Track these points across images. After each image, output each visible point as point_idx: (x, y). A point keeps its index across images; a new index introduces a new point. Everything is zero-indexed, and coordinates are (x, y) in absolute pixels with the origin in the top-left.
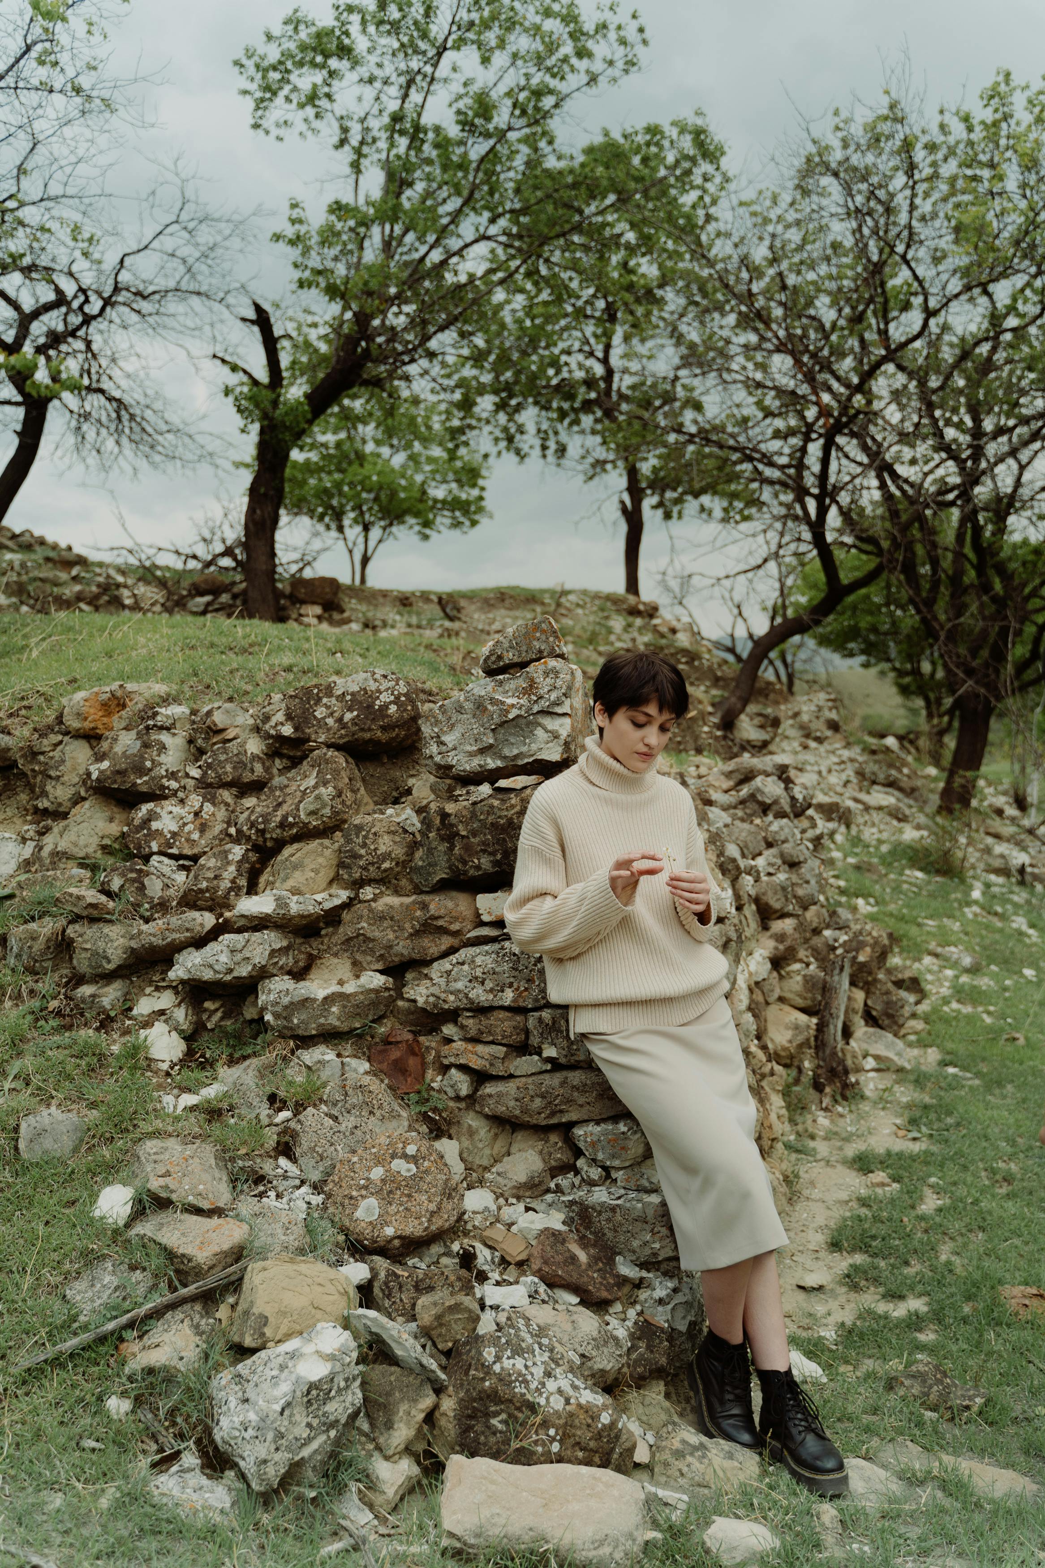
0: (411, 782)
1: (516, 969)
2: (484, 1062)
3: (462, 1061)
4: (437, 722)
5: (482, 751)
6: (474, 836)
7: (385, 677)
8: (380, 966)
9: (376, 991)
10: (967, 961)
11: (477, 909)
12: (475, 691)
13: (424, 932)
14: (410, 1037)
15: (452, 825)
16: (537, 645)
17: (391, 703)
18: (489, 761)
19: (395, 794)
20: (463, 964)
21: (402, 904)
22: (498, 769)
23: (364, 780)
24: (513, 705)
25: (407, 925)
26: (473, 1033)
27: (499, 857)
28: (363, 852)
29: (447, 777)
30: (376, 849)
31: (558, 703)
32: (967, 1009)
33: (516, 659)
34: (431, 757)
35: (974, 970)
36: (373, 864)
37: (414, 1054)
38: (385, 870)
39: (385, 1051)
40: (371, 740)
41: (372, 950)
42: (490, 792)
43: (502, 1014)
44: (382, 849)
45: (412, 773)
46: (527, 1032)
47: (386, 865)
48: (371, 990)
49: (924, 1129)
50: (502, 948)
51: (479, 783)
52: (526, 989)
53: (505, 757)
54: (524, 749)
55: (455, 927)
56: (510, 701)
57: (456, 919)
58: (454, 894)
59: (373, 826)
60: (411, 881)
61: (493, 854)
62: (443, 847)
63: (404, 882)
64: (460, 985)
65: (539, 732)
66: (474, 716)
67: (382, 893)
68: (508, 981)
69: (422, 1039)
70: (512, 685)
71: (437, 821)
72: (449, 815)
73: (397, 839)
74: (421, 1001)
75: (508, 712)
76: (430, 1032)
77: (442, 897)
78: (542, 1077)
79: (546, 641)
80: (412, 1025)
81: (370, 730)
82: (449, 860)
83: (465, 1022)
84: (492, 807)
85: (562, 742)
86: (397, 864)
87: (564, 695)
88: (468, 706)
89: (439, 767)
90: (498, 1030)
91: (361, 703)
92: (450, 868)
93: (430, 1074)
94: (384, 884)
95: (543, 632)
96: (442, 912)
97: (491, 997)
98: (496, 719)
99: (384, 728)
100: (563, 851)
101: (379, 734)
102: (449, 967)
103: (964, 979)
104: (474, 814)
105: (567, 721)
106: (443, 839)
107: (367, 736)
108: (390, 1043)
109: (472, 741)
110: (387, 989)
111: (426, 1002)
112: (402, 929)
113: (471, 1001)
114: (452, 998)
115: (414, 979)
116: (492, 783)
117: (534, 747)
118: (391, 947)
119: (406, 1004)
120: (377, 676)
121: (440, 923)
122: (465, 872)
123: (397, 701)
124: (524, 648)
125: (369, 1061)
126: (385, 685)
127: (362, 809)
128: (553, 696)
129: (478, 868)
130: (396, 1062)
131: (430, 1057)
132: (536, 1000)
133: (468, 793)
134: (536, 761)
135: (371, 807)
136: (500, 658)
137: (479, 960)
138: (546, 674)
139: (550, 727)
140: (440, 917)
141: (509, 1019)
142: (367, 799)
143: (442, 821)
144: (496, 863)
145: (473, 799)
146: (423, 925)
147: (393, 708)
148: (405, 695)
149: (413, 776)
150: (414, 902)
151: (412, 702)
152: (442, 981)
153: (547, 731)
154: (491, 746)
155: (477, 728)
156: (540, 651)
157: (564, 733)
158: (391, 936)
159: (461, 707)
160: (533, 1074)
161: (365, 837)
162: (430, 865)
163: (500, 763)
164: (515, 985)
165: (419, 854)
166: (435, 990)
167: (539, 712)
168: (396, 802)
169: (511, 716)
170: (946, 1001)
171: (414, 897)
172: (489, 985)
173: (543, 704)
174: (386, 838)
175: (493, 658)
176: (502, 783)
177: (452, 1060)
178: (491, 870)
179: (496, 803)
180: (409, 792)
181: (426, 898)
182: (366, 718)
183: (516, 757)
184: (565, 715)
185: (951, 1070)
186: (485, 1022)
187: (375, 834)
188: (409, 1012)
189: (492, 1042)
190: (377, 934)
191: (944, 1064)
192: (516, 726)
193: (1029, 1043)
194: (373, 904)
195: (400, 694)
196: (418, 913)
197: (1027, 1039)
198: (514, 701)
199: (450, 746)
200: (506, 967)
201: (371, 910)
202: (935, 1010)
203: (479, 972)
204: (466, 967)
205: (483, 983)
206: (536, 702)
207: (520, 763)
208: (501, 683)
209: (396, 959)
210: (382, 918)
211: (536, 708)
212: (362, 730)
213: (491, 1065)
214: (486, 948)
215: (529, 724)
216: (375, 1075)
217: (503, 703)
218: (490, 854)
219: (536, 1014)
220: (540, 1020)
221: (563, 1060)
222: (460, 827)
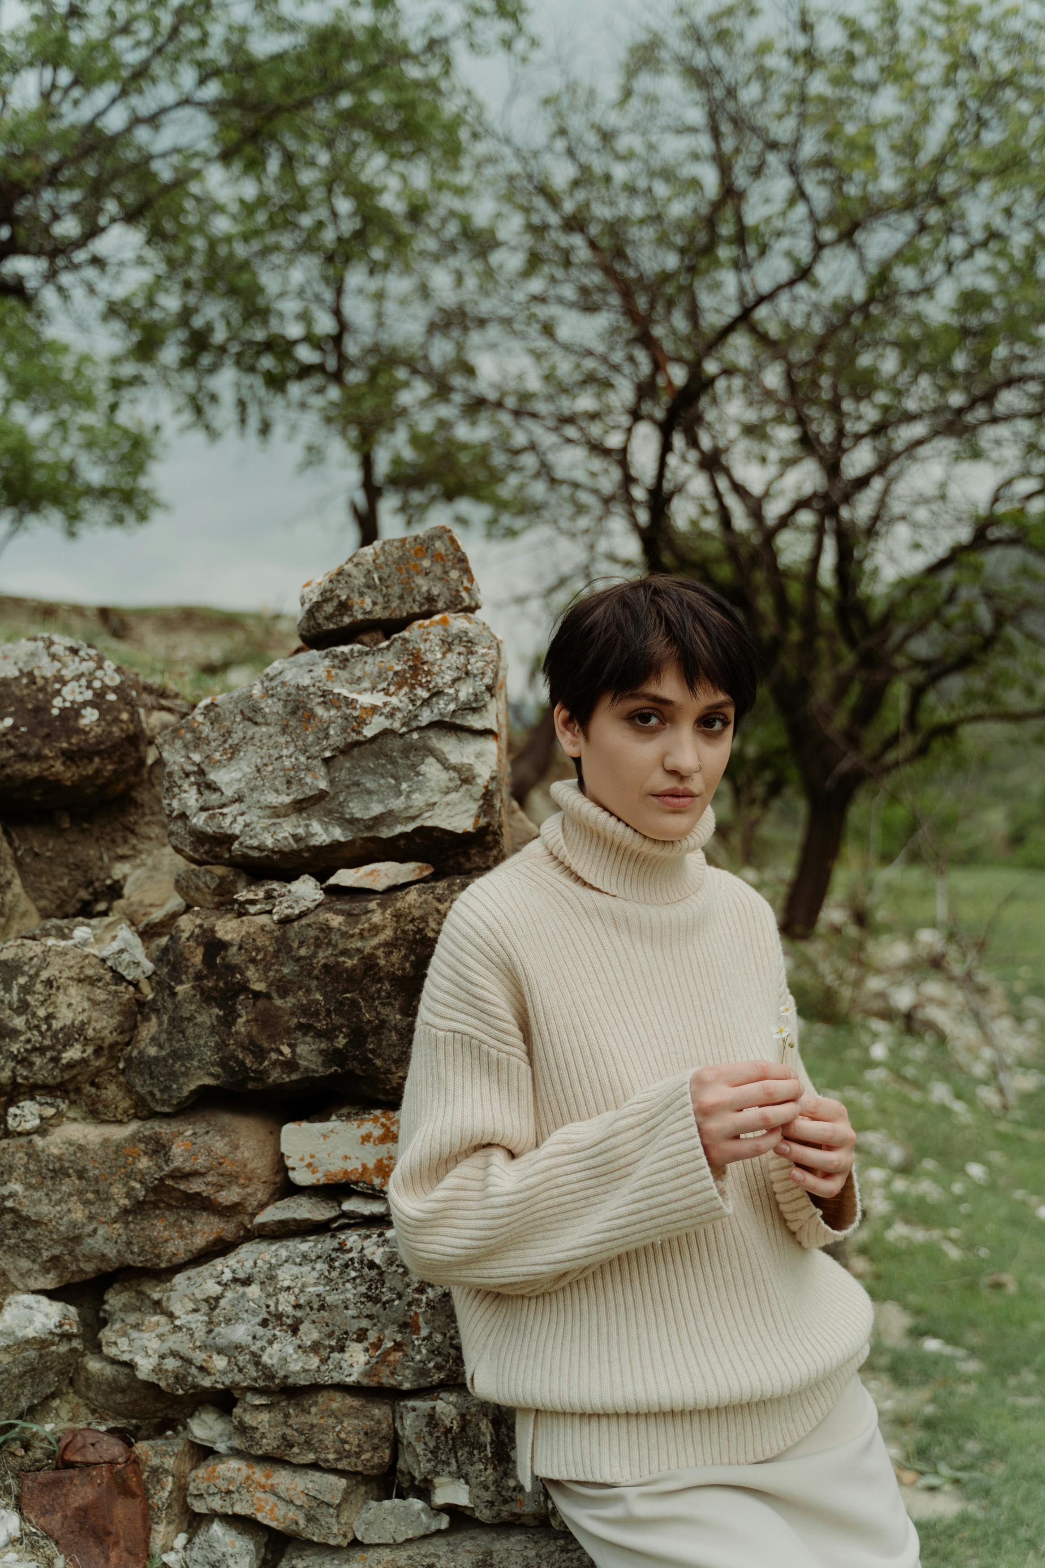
0: (119, 870)
1: (375, 1300)
2: (293, 1513)
3: (239, 1509)
4: (198, 741)
5: (300, 806)
6: (284, 992)
7: (74, 651)
8: (49, 1282)
9: (41, 1343)
10: (896, 1155)
11: (281, 1157)
12: (288, 676)
13: (155, 1205)
14: (114, 1449)
15: (232, 969)
16: (423, 584)
17: (85, 704)
18: (316, 827)
19: (84, 894)
20: (247, 1282)
21: (105, 1143)
22: (336, 846)
23: (19, 863)
24: (374, 709)
25: (117, 1190)
26: (269, 1444)
27: (341, 1042)
28: (19, 1022)
29: (218, 860)
30: (50, 1017)
31: (474, 707)
32: (920, 1235)
33: (379, 613)
34: (183, 816)
35: (905, 1169)
36: (41, 1050)
37: (126, 1492)
38: (71, 1065)
39: (56, 1483)
40: (40, 780)
41: (33, 1247)
42: (320, 896)
43: (338, 1402)
44: (65, 1017)
45: (122, 851)
46: (395, 1442)
47: (73, 1054)
48: (29, 1342)
49: (943, 1469)
50: (341, 1248)
51: (289, 876)
52: (398, 1346)
53: (352, 821)
54: (397, 804)
55: (229, 1196)
56: (366, 699)
57: (233, 1178)
58: (226, 1119)
59: (45, 964)
60: (129, 1089)
61: (328, 1035)
62: (209, 1016)
63: (111, 1091)
64: (239, 1333)
65: (431, 768)
66: (284, 730)
67: (59, 1115)
68: (355, 1325)
69: (142, 1447)
70: (371, 665)
71: (197, 958)
72: (224, 945)
73: (100, 995)
74: (145, 1367)
75: (361, 722)
76: (159, 1431)
77: (201, 1128)
78: (428, 1548)
79: (444, 578)
80: (118, 1414)
81: (39, 757)
82: (221, 1046)
83: (249, 1419)
84: (326, 929)
85: (478, 791)
86: (98, 1051)
87: (490, 689)
88: (271, 707)
89: (200, 837)
90: (329, 1439)
91: (21, 701)
92: (222, 1063)
93: (161, 1532)
94: (66, 1094)
95: (438, 557)
96: (201, 1162)
97: (314, 1362)
98: (336, 737)
99: (69, 756)
100: (527, 1039)
101: (59, 766)
102: (213, 1289)
103: (900, 1185)
104: (283, 945)
105: (491, 746)
106: (208, 998)
107: (33, 770)
108: (70, 1465)
109: (280, 784)
110: (67, 1337)
111: (158, 1370)
112: (103, 1197)
113: (268, 1373)
114: (220, 1362)
115: (125, 1308)
116: (321, 876)
117: (418, 799)
118: (77, 1240)
119: (109, 1371)
120: (58, 649)
121: (196, 1186)
122: (261, 1075)
123: (98, 701)
124: (396, 590)
125: (19, 1508)
126: (73, 667)
127: (15, 926)
128: (465, 691)
129: (291, 1065)
130: (83, 1512)
131: (163, 1493)
132: (422, 1372)
133: (269, 896)
134: (421, 830)
135: (33, 922)
136: (344, 607)
137: (285, 1276)
138: (447, 645)
139: (454, 758)
140: (195, 1174)
141: (355, 1413)
142: (25, 904)
143: (209, 959)
144: (332, 1056)
145: (281, 910)
146: (155, 1190)
147: (90, 716)
148: (116, 690)
149: (122, 858)
150: (134, 1139)
151: (131, 705)
152: (197, 1322)
153: (447, 766)
154: (322, 796)
155: (288, 753)
156: (431, 599)
157: (484, 772)
158: (79, 1214)
159: (256, 710)
160: (409, 1541)
161: (26, 989)
162: (175, 1055)
163: (338, 834)
164: (372, 1336)
165: (149, 1029)
166: (178, 1342)
167: (432, 725)
168: (86, 911)
169: (369, 732)
170: (888, 1223)
171: (133, 1127)
172: (310, 1334)
173: (444, 707)
174: (75, 994)
175: (329, 608)
176: (345, 877)
177: (216, 1503)
178: (321, 1071)
179: (336, 921)
180: (115, 891)
181: (164, 1129)
182: (32, 732)
183: (378, 820)
184: (486, 733)
185: (932, 1345)
186: (297, 1419)
187: (49, 983)
188: (114, 1387)
189: (314, 1466)
190: (45, 1209)
191: (917, 1333)
192: (377, 755)
193: (1024, 1293)
194: (39, 1141)
195: (105, 688)
196: (144, 1163)
197: (1021, 1284)
198: (378, 699)
199: (229, 793)
200: (350, 1292)
201: (33, 1155)
202: (877, 1238)
203: (285, 1303)
204: (254, 1290)
205: (294, 1329)
206: (426, 702)
207: (385, 833)
208: (344, 662)
209: (89, 1267)
210: (59, 1173)
211: (426, 716)
212: (23, 757)
213: (310, 1519)
214: (304, 1247)
215: (409, 749)
216: (34, 1547)
217: (351, 703)
218: (320, 1035)
219: (423, 1405)
220: (432, 1419)
221: (484, 1514)
222: (251, 973)
